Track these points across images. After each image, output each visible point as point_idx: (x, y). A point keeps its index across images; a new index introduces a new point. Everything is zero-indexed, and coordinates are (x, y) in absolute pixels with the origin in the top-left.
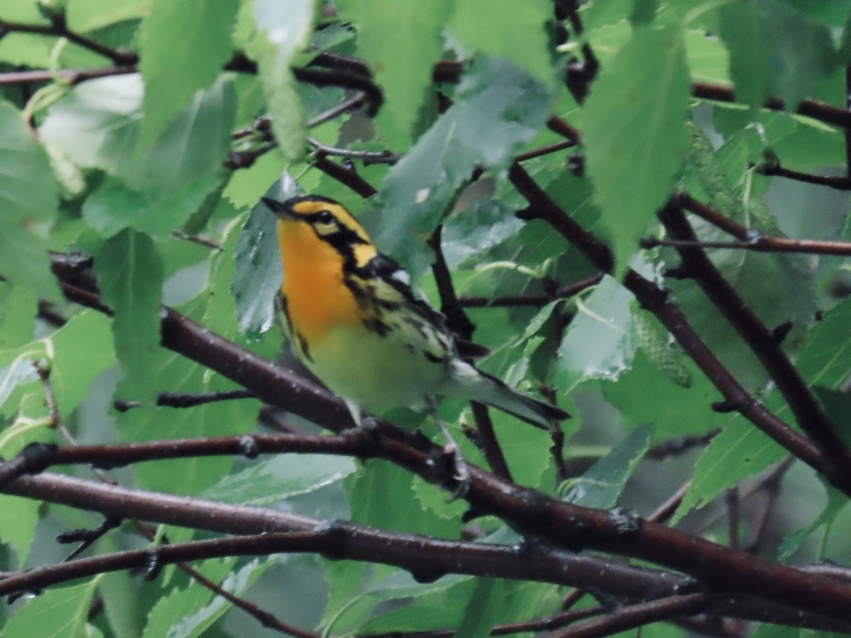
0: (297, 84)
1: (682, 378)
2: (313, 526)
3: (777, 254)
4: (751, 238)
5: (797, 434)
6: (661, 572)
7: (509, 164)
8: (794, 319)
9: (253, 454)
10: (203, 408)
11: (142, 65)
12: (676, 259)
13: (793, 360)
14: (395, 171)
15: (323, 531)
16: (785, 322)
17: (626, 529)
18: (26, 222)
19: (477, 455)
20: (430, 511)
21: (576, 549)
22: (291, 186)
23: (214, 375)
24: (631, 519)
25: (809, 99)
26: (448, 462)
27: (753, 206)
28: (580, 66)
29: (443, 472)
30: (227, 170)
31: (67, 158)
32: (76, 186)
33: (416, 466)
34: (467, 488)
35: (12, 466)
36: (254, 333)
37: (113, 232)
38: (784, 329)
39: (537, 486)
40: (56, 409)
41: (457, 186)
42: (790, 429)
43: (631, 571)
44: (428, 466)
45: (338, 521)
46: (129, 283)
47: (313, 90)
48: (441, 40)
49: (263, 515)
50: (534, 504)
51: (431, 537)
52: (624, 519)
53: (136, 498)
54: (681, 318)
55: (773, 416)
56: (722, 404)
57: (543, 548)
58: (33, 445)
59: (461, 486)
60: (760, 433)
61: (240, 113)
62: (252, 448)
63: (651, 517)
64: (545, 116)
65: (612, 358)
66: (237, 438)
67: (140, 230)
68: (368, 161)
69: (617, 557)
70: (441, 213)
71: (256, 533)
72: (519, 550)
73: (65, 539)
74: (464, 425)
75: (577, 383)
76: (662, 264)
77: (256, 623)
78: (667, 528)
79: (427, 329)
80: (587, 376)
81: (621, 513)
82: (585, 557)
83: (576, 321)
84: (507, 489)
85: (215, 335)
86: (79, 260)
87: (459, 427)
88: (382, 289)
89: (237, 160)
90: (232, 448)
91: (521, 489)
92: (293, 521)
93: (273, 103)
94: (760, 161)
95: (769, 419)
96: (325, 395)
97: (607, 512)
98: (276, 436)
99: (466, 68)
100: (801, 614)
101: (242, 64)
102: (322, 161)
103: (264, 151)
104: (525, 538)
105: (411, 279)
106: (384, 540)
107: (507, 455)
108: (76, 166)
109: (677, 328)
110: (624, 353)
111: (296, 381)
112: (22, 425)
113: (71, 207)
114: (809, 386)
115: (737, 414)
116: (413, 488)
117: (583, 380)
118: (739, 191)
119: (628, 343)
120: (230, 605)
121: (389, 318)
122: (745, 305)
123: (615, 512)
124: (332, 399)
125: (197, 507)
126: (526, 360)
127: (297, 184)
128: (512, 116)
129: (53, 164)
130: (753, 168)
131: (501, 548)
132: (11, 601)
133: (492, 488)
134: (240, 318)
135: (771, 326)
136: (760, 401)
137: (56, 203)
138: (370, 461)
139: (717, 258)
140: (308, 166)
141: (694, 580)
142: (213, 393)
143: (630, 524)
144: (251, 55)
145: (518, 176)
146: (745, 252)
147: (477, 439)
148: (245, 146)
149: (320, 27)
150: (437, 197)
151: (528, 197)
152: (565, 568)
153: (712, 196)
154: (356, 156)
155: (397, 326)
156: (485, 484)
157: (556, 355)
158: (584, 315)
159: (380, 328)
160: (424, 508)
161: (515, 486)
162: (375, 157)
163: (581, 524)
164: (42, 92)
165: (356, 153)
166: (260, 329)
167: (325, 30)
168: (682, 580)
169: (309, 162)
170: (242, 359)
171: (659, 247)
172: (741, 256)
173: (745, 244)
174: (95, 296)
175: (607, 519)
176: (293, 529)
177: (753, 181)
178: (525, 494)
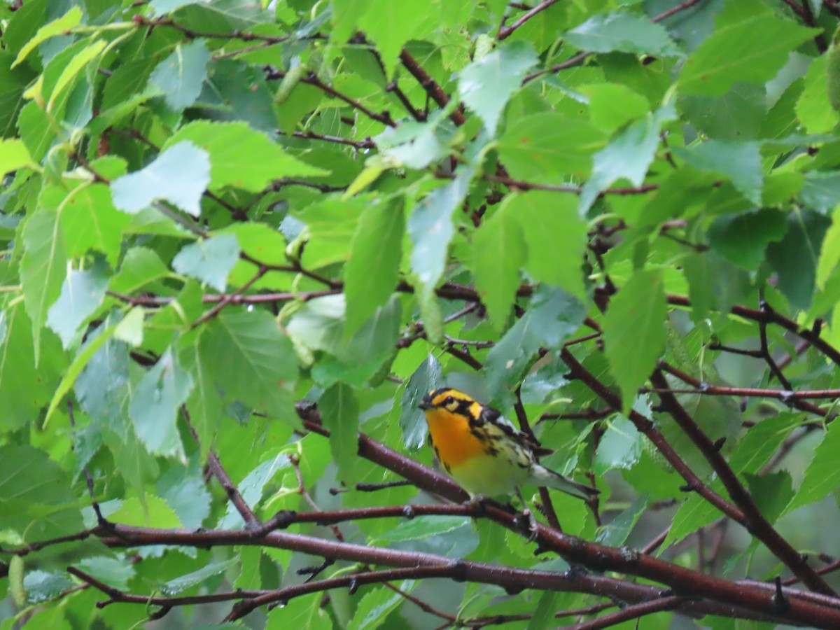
0: (437, 298)
1: (668, 468)
2: (447, 563)
3: (720, 396)
4: (703, 387)
5: (730, 504)
6: (651, 586)
7: (561, 346)
8: (727, 435)
9: (411, 517)
11: (347, 288)
12: (658, 401)
13: (727, 459)
14: (493, 350)
15: (452, 565)
16: (722, 438)
17: (630, 558)
18: (280, 381)
19: (544, 519)
22: (433, 363)
23: (389, 473)
24: (633, 553)
25: (738, 305)
26: (526, 520)
27: (705, 369)
28: (602, 285)
29: (523, 526)
30: (396, 349)
31: (303, 344)
32: (308, 359)
33: (508, 523)
34: (537, 535)
36: (414, 448)
37: (329, 385)
38: (721, 442)
39: (579, 534)
40: (302, 482)
41: (530, 358)
42: (725, 500)
44: (514, 523)
45: (461, 560)
46: (339, 416)
47: (445, 301)
48: (520, 274)
49: (418, 556)
50: (577, 545)
52: (629, 553)
53: (343, 548)
54: (661, 437)
55: (715, 493)
56: (685, 487)
57: (582, 573)
58: (282, 512)
59: (533, 534)
60: (708, 503)
61: (404, 317)
62: (411, 512)
63: (643, 551)
64: (583, 318)
65: (628, 456)
66: (402, 507)
67: (345, 383)
68: (479, 347)
70: (520, 374)
71: (413, 567)
72: (568, 575)
73: (302, 572)
74: (534, 502)
75: (607, 470)
76: (651, 403)
77: (420, 610)
78: (653, 557)
79: (518, 449)
80: (613, 466)
81: (627, 550)
82: (606, 578)
83: (606, 434)
84: (560, 537)
85: (387, 447)
86: (308, 405)
87: (532, 504)
88: (491, 429)
89: (402, 343)
90: (398, 513)
91: (567, 535)
92: (436, 560)
93: (424, 312)
94: (709, 342)
95: (713, 495)
97: (619, 549)
99: (535, 289)
100: (733, 609)
101: (406, 288)
102: (451, 348)
104: (572, 567)
106: (489, 570)
108: (309, 349)
109: (659, 442)
110: (635, 453)
111: (435, 475)
112: (283, 492)
113: (305, 373)
114: (737, 475)
115: (694, 493)
116: (505, 540)
117: (611, 468)
118: (698, 359)
119: (637, 448)
120: (404, 598)
121: (498, 445)
122: (698, 428)
123: (624, 550)
125: (379, 553)
126: (576, 457)
127: (438, 361)
128: (564, 318)
129: (295, 348)
130: (705, 346)
131: (557, 574)
132: (270, 609)
133: (552, 536)
134: (405, 440)
135: (714, 441)
136: (709, 484)
137: (297, 371)
138: (478, 520)
139: (682, 400)
140: (443, 351)
141: (671, 588)
142: (389, 483)
143: (632, 556)
144: (410, 282)
145: (566, 356)
146: (700, 395)
147: (543, 510)
148: (407, 335)
150: (518, 365)
151: (571, 368)
152: (595, 585)
153: (680, 365)
154: (471, 345)
155: (502, 449)
156: (547, 533)
157: (595, 454)
158: (611, 430)
159: (493, 452)
160: (512, 552)
161: (564, 534)
162: (483, 344)
163: (604, 556)
164: (287, 305)
165: (471, 342)
166: (417, 445)
168: (663, 588)
169: (443, 349)
170: (404, 462)
171: (650, 393)
172: (698, 398)
173: (700, 390)
174: (318, 425)
175: (619, 553)
176: (435, 564)
177: (705, 353)
178: (571, 539)
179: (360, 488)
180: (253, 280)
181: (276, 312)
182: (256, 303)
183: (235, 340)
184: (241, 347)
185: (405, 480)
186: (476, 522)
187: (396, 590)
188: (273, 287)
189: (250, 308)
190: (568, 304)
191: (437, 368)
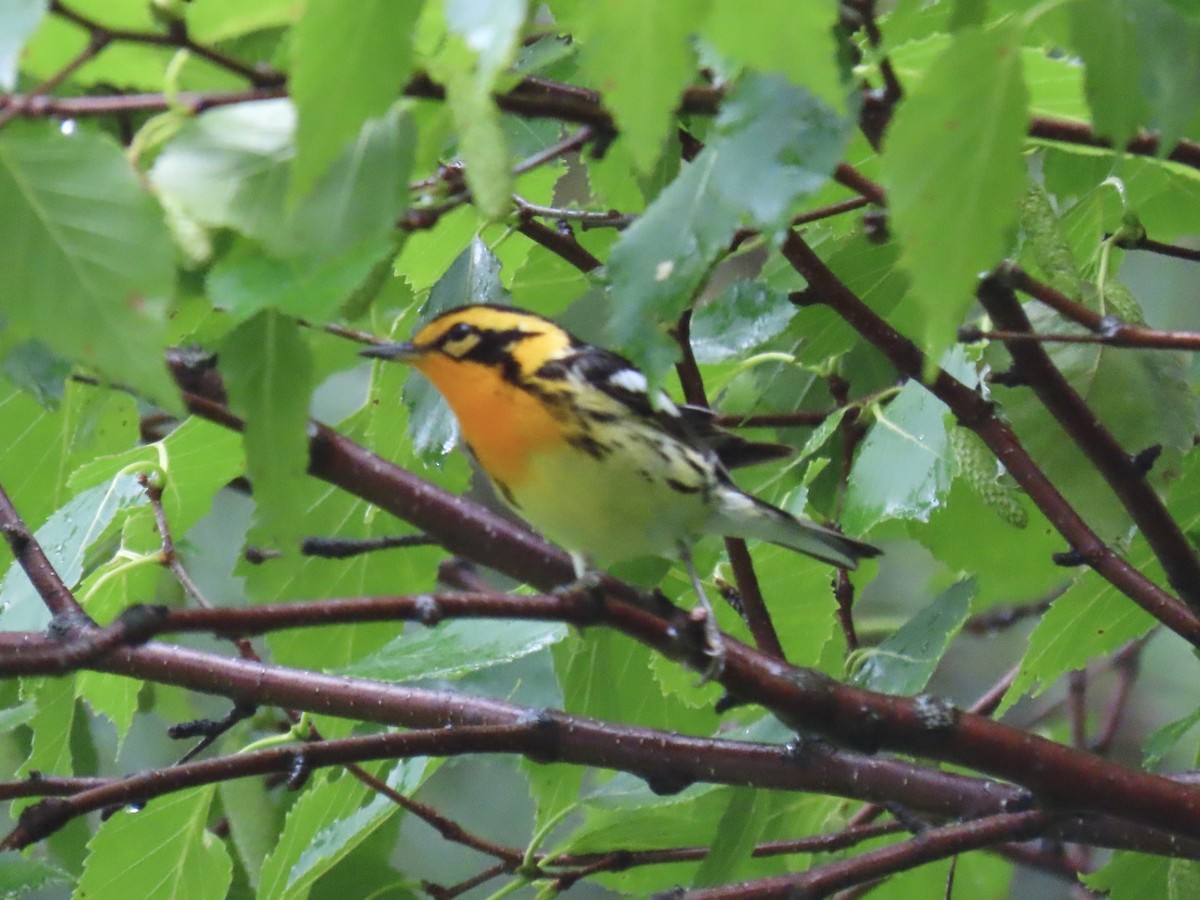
1: (1015, 515)
2: (515, 717)
4: (1107, 329)
5: (1168, 596)
6: (984, 781)
7: (786, 225)
8: (1164, 442)
9: (432, 621)
10: (366, 557)
11: (294, 84)
12: (1006, 361)
13: (1164, 499)
14: (626, 237)
15: (528, 723)
16: (1151, 446)
17: (936, 723)
18: (133, 299)
19: (736, 623)
20: (672, 697)
21: (870, 749)
22: (483, 257)
23: (378, 514)
24: (944, 709)
25: (1186, 140)
26: (696, 632)
27: (1110, 291)
28: (878, 91)
29: (691, 645)
30: (400, 232)
31: (188, 212)
32: (199, 249)
33: (653, 636)
35: (107, 636)
36: (432, 454)
37: (247, 314)
38: (1150, 456)
39: (816, 663)
40: (169, 540)
41: (710, 257)
42: (1157, 588)
43: (944, 780)
44: (670, 638)
45: (549, 711)
46: (267, 384)
47: (518, 122)
49: (447, 702)
50: (814, 689)
51: (675, 732)
52: (934, 710)
53: (276, 678)
54: (1013, 440)
55: (1135, 571)
56: (1068, 554)
57: (826, 748)
58: (136, 608)
59: (714, 663)
60: (1118, 593)
61: (421, 153)
62: (432, 612)
63: (972, 708)
64: (833, 161)
65: (921, 488)
66: (411, 598)
68: (588, 223)
69: (925, 762)
70: (689, 295)
71: (437, 727)
72: (793, 751)
73: (180, 733)
74: (718, 582)
75: (873, 523)
76: (987, 369)
78: (992, 722)
80: (888, 515)
81: (930, 702)
82: (881, 760)
83: (873, 436)
84: (775, 669)
85: (381, 459)
86: (197, 357)
87: (713, 584)
89: (415, 219)
90: (404, 612)
91: (794, 668)
92: (489, 711)
93: (468, 141)
94: (1119, 231)
95: (1132, 576)
96: (530, 541)
97: (911, 701)
98: (463, 597)
100: (1173, 839)
101: (426, 88)
102: (527, 223)
103: (449, 208)
104: (801, 735)
105: (650, 383)
106: (612, 737)
107: (776, 622)
108: (200, 224)
109: (1006, 452)
110: (938, 484)
111: (491, 522)
112: (125, 560)
113: (192, 280)
114: (1184, 532)
115: (1085, 568)
116: (650, 666)
117: (882, 519)
118: (1092, 270)
119: (943, 472)
120: (398, 807)
121: (604, 433)
122: (1098, 423)
123: (922, 701)
124: (540, 546)
125: (359, 690)
126: (804, 490)
127: (492, 254)
128: (793, 158)
129: (168, 220)
130: (1110, 239)
131: (769, 748)
132: (105, 817)
133: (757, 667)
134: (414, 435)
135: (1133, 451)
137: (172, 273)
138: (591, 630)
139: (1064, 359)
140: (508, 230)
141: (1029, 793)
142: (380, 539)
143: (942, 716)
144: (437, 76)
145: (795, 249)
146: (1101, 347)
147: (737, 600)
148: (427, 201)
149: (529, 40)
150: (684, 272)
151: (805, 275)
152: (856, 775)
153: (1050, 276)
154: (573, 218)
156: (745, 662)
157: (847, 483)
158: (884, 428)
159: (593, 448)
160: (665, 694)
161: (786, 664)
162: (598, 218)
163: (875, 716)
164: (152, 123)
165: (573, 212)
166: (441, 448)
167: (533, 45)
168: (1012, 793)
169: (509, 225)
171: (984, 341)
172: (1095, 353)
173: (1098, 336)
174: (220, 406)
175: (910, 709)
176: (489, 721)
177: (1110, 255)
178: (801, 675)
179: (312, 548)
180: (77, 64)
181: (126, 138)
182: (81, 116)
183: (32, 200)
184: (43, 214)
185: (418, 532)
186: (582, 635)
187: (379, 786)
188: (120, 79)
189: (68, 127)
190: (800, 126)
191: (491, 271)
